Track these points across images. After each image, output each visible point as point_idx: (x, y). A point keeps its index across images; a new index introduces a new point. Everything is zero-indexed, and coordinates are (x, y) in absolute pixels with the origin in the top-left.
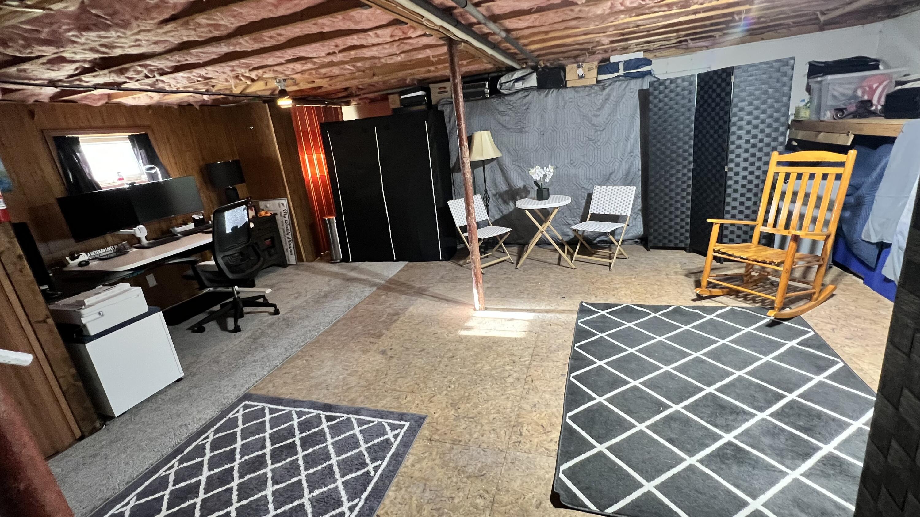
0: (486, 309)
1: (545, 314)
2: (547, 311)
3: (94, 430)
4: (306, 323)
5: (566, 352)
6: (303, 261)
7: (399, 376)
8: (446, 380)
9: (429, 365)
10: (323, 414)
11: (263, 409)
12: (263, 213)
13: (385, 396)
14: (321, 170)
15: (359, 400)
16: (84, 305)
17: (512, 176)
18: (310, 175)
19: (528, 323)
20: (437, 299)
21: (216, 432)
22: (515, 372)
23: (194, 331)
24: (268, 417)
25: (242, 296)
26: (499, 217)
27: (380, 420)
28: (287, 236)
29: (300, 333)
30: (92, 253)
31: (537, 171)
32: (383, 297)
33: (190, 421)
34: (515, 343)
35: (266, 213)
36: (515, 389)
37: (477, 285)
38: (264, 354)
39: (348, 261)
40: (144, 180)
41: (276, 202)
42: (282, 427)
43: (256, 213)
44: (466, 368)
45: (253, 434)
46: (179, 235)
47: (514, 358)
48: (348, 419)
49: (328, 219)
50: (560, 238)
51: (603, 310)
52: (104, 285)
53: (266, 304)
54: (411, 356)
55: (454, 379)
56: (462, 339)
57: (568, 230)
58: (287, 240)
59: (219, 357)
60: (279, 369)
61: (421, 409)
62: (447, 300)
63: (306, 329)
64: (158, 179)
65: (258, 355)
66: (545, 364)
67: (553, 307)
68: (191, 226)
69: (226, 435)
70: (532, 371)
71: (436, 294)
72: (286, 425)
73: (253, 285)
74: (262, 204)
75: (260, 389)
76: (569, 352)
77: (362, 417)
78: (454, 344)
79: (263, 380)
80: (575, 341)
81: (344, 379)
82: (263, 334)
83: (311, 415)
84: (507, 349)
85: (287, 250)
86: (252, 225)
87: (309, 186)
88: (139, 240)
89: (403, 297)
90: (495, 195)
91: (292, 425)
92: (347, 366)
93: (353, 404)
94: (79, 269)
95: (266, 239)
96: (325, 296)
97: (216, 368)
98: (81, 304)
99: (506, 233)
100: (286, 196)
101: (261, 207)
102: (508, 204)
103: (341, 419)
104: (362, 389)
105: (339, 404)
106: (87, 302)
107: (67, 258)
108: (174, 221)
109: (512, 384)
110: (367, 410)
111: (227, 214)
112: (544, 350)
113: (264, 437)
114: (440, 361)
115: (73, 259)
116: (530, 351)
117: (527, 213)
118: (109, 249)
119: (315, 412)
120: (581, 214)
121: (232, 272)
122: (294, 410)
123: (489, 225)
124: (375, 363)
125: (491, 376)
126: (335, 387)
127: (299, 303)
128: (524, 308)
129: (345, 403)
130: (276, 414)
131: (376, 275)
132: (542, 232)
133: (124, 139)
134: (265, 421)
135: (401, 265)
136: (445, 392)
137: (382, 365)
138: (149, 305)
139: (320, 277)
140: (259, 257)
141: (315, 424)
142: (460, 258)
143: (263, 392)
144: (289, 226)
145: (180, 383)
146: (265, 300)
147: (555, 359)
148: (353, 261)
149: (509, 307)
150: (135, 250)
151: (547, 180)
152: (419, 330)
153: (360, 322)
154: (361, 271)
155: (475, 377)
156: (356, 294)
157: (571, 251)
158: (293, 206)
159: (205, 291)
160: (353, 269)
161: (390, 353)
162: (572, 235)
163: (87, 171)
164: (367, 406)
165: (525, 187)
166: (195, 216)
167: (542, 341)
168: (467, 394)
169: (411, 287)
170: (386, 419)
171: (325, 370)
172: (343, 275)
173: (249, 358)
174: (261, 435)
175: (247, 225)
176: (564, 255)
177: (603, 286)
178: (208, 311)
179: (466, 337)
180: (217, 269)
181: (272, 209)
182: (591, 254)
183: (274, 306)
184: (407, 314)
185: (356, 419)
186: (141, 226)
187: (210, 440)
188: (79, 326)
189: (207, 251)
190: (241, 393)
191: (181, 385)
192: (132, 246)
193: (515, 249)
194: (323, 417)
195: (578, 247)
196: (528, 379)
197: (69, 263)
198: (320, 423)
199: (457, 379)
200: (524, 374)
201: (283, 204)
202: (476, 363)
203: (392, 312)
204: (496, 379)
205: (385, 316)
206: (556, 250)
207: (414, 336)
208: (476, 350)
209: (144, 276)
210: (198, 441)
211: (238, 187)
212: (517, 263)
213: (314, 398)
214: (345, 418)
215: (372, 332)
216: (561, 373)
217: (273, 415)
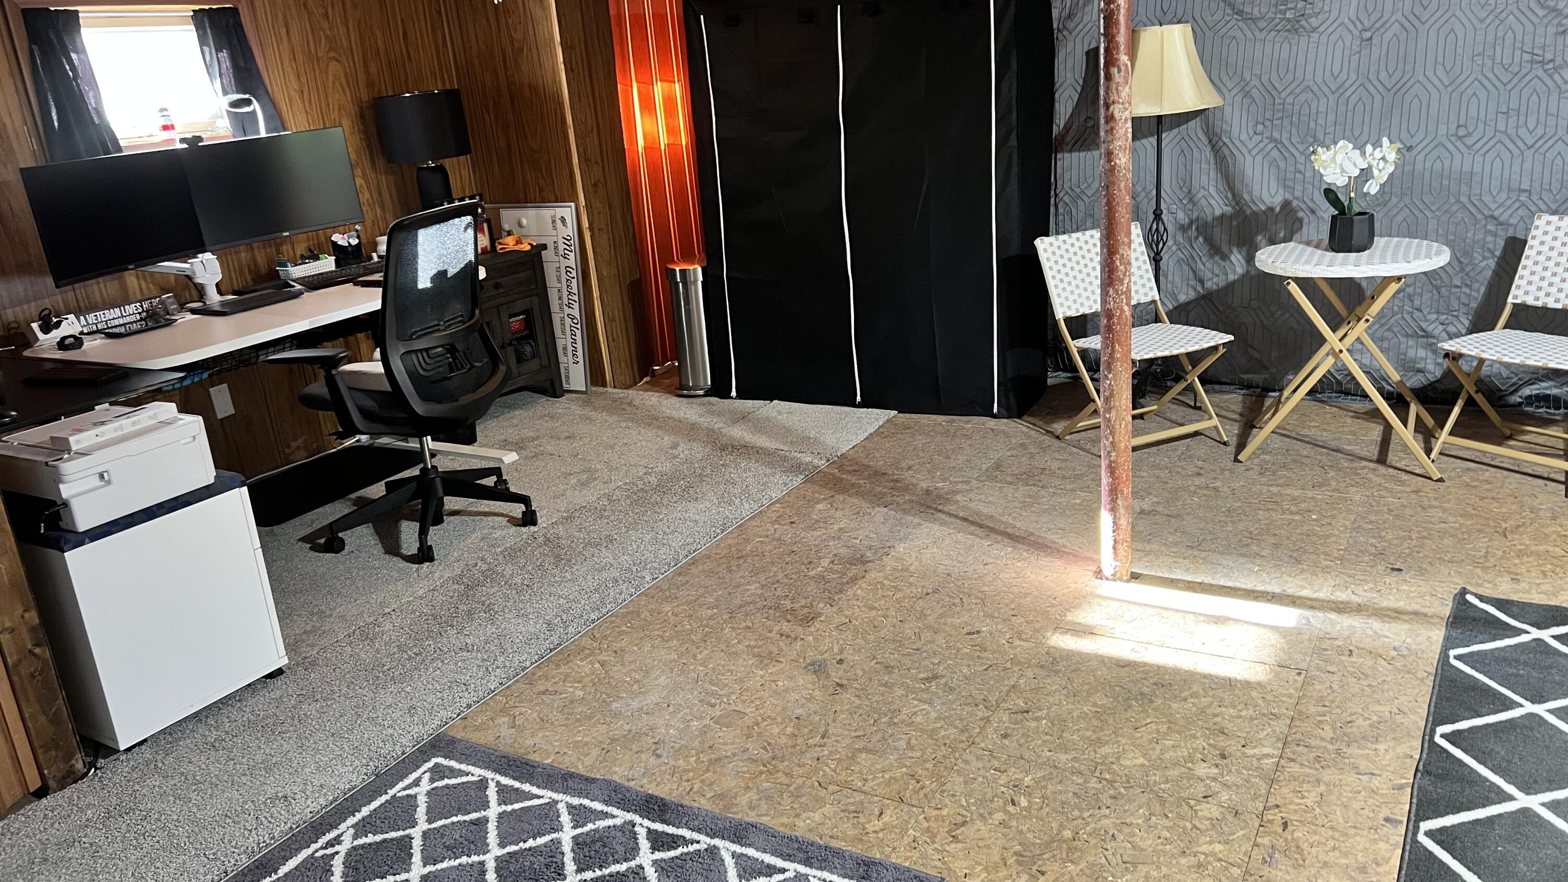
0: (1135, 577)
1: (1333, 616)
2: (1340, 608)
3: (70, 778)
4: (606, 556)
5: (1402, 749)
6: (604, 385)
7: (859, 745)
8: (1003, 779)
9: (952, 724)
10: (643, 826)
11: (483, 784)
12: (509, 243)
13: (819, 802)
14: (672, 131)
15: (743, 800)
16: (69, 451)
17: (1248, 171)
18: (641, 143)
19: (1274, 638)
20: (978, 531)
21: (361, 829)
22: (1226, 785)
23: (316, 548)
24: (494, 811)
25: (444, 464)
26: (1192, 295)
27: (802, 869)
28: (567, 311)
29: (591, 584)
30: (91, 318)
31: (1339, 158)
32: (820, 506)
33: (296, 789)
34: (1227, 697)
35: (519, 242)
36: (1227, 842)
37: (1114, 501)
38: (491, 629)
39: (726, 395)
40: (222, 132)
41: (547, 213)
42: (531, 843)
43: (493, 241)
44: (1066, 750)
45: (454, 851)
46: (298, 287)
47: (1222, 742)
48: (713, 851)
49: (683, 272)
50: (1395, 377)
51: (1539, 627)
52: (111, 404)
53: (502, 493)
54: (899, 692)
55: (1028, 780)
56: (1054, 662)
57: (1422, 353)
58: (568, 321)
59: (376, 624)
60: (530, 680)
61: (924, 856)
62: (1010, 537)
63: (605, 574)
64: (258, 132)
65: (476, 634)
66: (1327, 776)
67: (1360, 594)
68: (327, 264)
69: (385, 841)
70: (1283, 793)
71: (978, 514)
72: (541, 841)
73: (470, 439)
74: (509, 217)
75: (477, 729)
76: (1413, 748)
77: (751, 852)
78: (1030, 674)
79: (484, 703)
80: (1437, 717)
81: (703, 732)
82: (490, 575)
83: (609, 822)
84: (1202, 711)
85: (565, 349)
86: (482, 274)
87: (636, 174)
88: (200, 291)
89: (880, 513)
90: (1183, 228)
91: (557, 843)
92: (713, 694)
93: (727, 808)
94: (59, 355)
95: (511, 316)
96: (662, 487)
97: (365, 654)
98: (60, 447)
99: (1215, 348)
100: (574, 198)
101: (506, 227)
102: (1225, 257)
103: (691, 848)
104: (753, 767)
105: (686, 802)
106: (77, 442)
107: (35, 326)
108: (286, 248)
109: (1215, 823)
110: (766, 831)
111: (423, 235)
112: (1328, 732)
113: (482, 863)
114: (987, 720)
115: (46, 329)
116: (1280, 726)
117: (1294, 288)
118: (131, 308)
119: (621, 816)
120: (1474, 305)
121: (425, 397)
122: (564, 800)
123: (1157, 320)
124: (793, 696)
125: (1147, 788)
126: (678, 752)
127: (591, 499)
128: (1260, 588)
129: (703, 803)
130: (517, 806)
131: (805, 442)
132: (1336, 354)
133: (181, 21)
134: (486, 820)
135: (877, 417)
136: (999, 816)
137: (812, 707)
138: (217, 467)
139: (650, 433)
140: (495, 360)
141: (620, 849)
142: (1056, 414)
143: (482, 738)
144: (574, 283)
145: (278, 682)
146: (501, 481)
147: (1363, 765)
148: (741, 395)
149: (1208, 580)
150: (189, 316)
151: (1372, 188)
152: (922, 616)
153: (755, 572)
154: (762, 426)
155: (1093, 784)
156: (746, 491)
157: (1430, 421)
158: (591, 228)
159: (349, 442)
160: (743, 418)
161: (836, 674)
162: (1434, 369)
163: (92, 103)
164: (765, 820)
165: (1286, 204)
166: (339, 239)
167: (1320, 700)
168: (1067, 834)
169: (899, 486)
170: (821, 868)
171: (653, 698)
172: (710, 432)
173: (452, 638)
174: (475, 858)
175: (470, 270)
176: (1405, 433)
177: (1542, 548)
178: (353, 496)
179: (1069, 655)
180: (387, 387)
181: (533, 231)
182: (1500, 439)
183: (524, 500)
184: (889, 562)
185: (734, 855)
186: (208, 256)
187: (343, 848)
188: (53, 503)
189: (361, 336)
190: (424, 730)
191: (278, 687)
192: (182, 307)
193: (1235, 400)
194: (642, 833)
195: (1456, 411)
196: (1268, 816)
197: (37, 339)
198: (633, 851)
199: (1037, 782)
200: (1255, 797)
201: (563, 220)
202: (1099, 742)
203: (843, 551)
204: (1162, 802)
205: (825, 562)
206: (1375, 414)
207: (909, 629)
208: (1100, 699)
209: (205, 386)
210: (314, 847)
211: (448, 163)
212: (1241, 446)
213: (619, 774)
214: (702, 846)
215: (788, 604)
216: (1385, 812)
217: (509, 808)
